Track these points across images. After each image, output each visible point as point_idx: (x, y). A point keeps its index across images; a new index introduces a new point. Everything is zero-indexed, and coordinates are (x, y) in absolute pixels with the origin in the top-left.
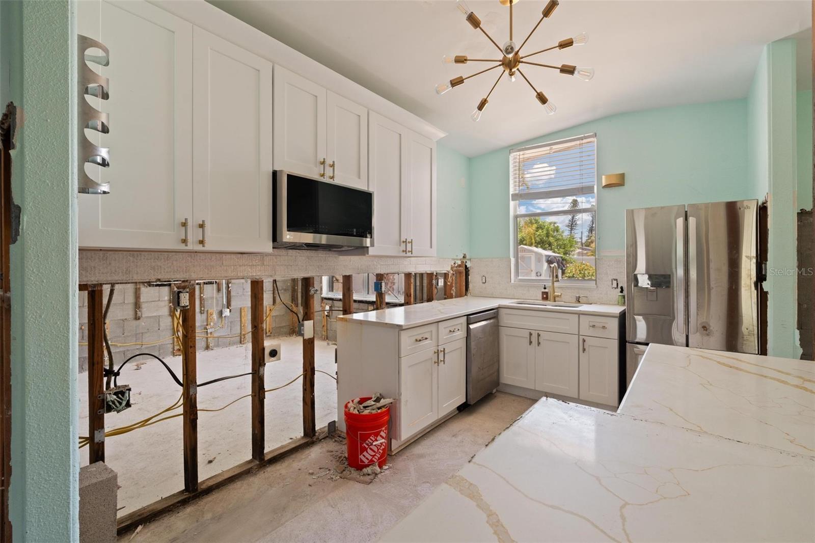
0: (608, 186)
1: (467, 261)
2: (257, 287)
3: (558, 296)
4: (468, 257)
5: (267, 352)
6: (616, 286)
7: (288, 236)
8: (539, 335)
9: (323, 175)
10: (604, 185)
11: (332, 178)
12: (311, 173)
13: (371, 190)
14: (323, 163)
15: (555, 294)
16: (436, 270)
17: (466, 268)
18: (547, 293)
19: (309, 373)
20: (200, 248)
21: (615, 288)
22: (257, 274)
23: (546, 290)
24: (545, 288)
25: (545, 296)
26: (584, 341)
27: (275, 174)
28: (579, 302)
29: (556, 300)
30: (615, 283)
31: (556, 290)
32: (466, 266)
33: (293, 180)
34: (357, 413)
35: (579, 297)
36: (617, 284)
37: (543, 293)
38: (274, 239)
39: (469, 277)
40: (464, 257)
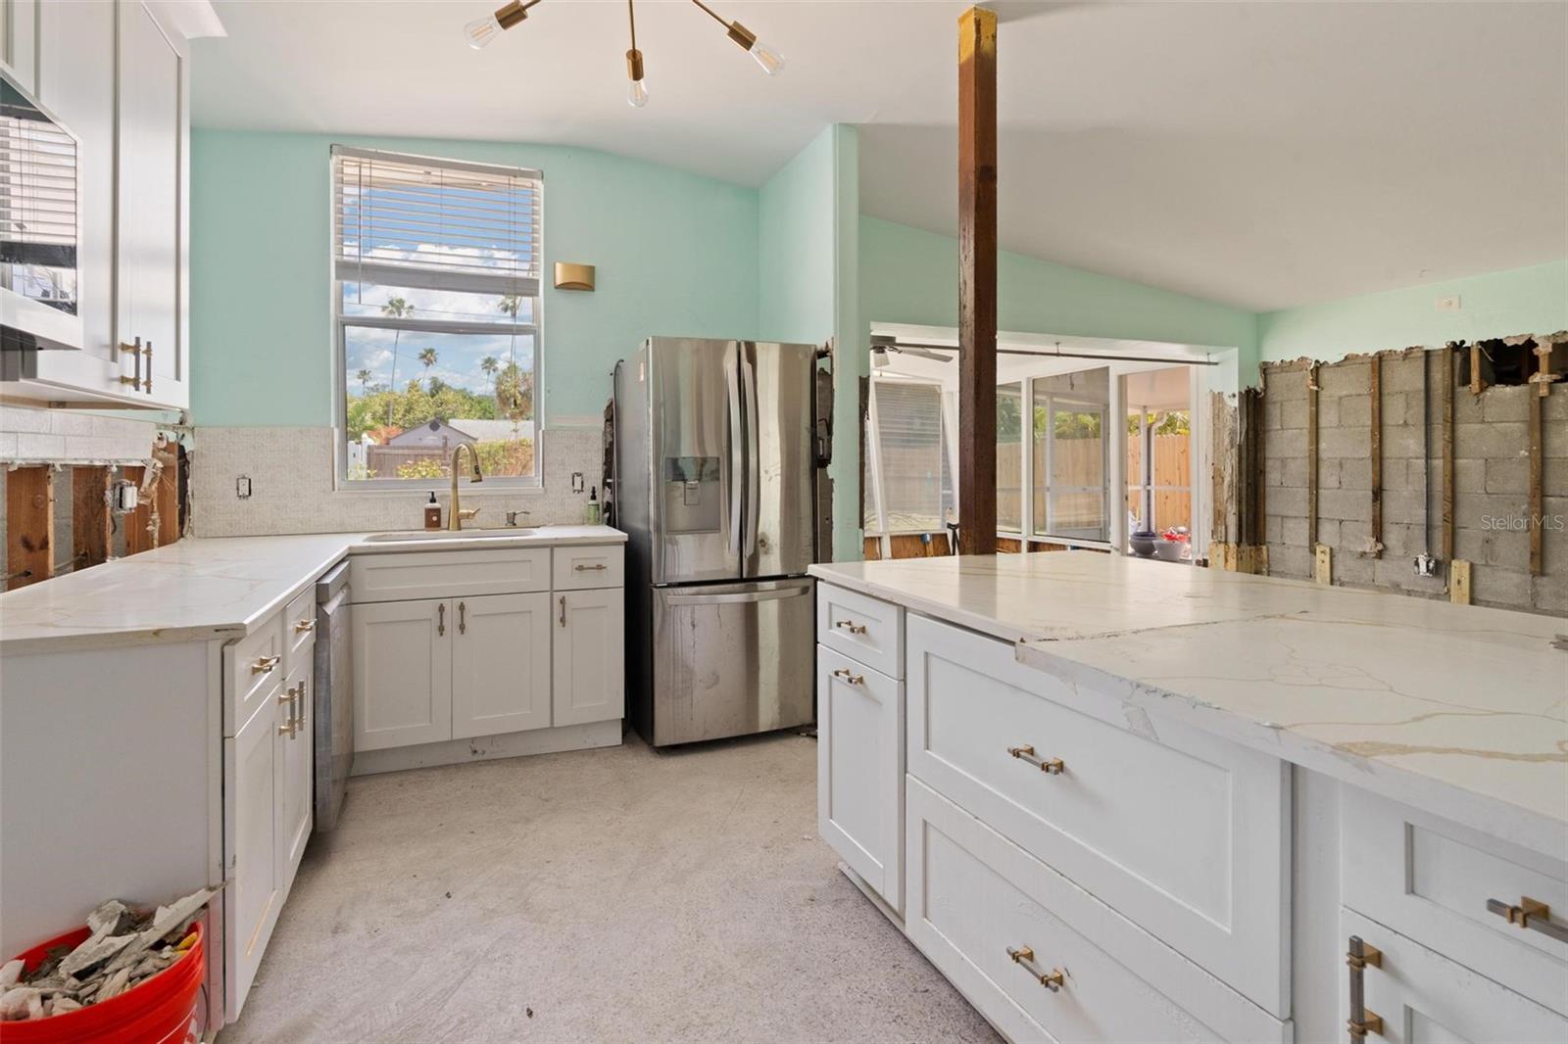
0: (566, 286)
1: (186, 435)
3: (468, 516)
4: (189, 423)
6: (580, 488)
8: (462, 607)
10: (559, 281)
15: (461, 511)
16: (116, 457)
17: (182, 452)
18: (437, 511)
21: (579, 492)
23: (436, 505)
24: (433, 500)
25: (433, 520)
26: (563, 601)
28: (515, 524)
29: (462, 526)
30: (578, 480)
31: (461, 504)
32: (181, 448)
34: (75, 1005)
35: (515, 514)
36: (582, 483)
37: (429, 512)
39: (189, 481)
40: (181, 422)
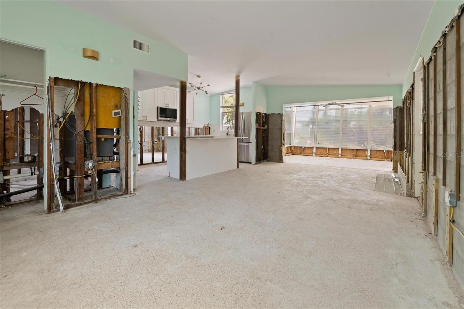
2: (153, 128)
5: (155, 141)
7: (160, 118)
9: (166, 106)
11: (168, 107)
12: (163, 106)
13: (177, 109)
14: (166, 104)
17: (209, 127)
19: (163, 147)
20: (146, 120)
22: (153, 126)
25: (227, 134)
27: (157, 107)
33: (161, 108)
38: (157, 119)
39: (210, 130)
40: (208, 124)
